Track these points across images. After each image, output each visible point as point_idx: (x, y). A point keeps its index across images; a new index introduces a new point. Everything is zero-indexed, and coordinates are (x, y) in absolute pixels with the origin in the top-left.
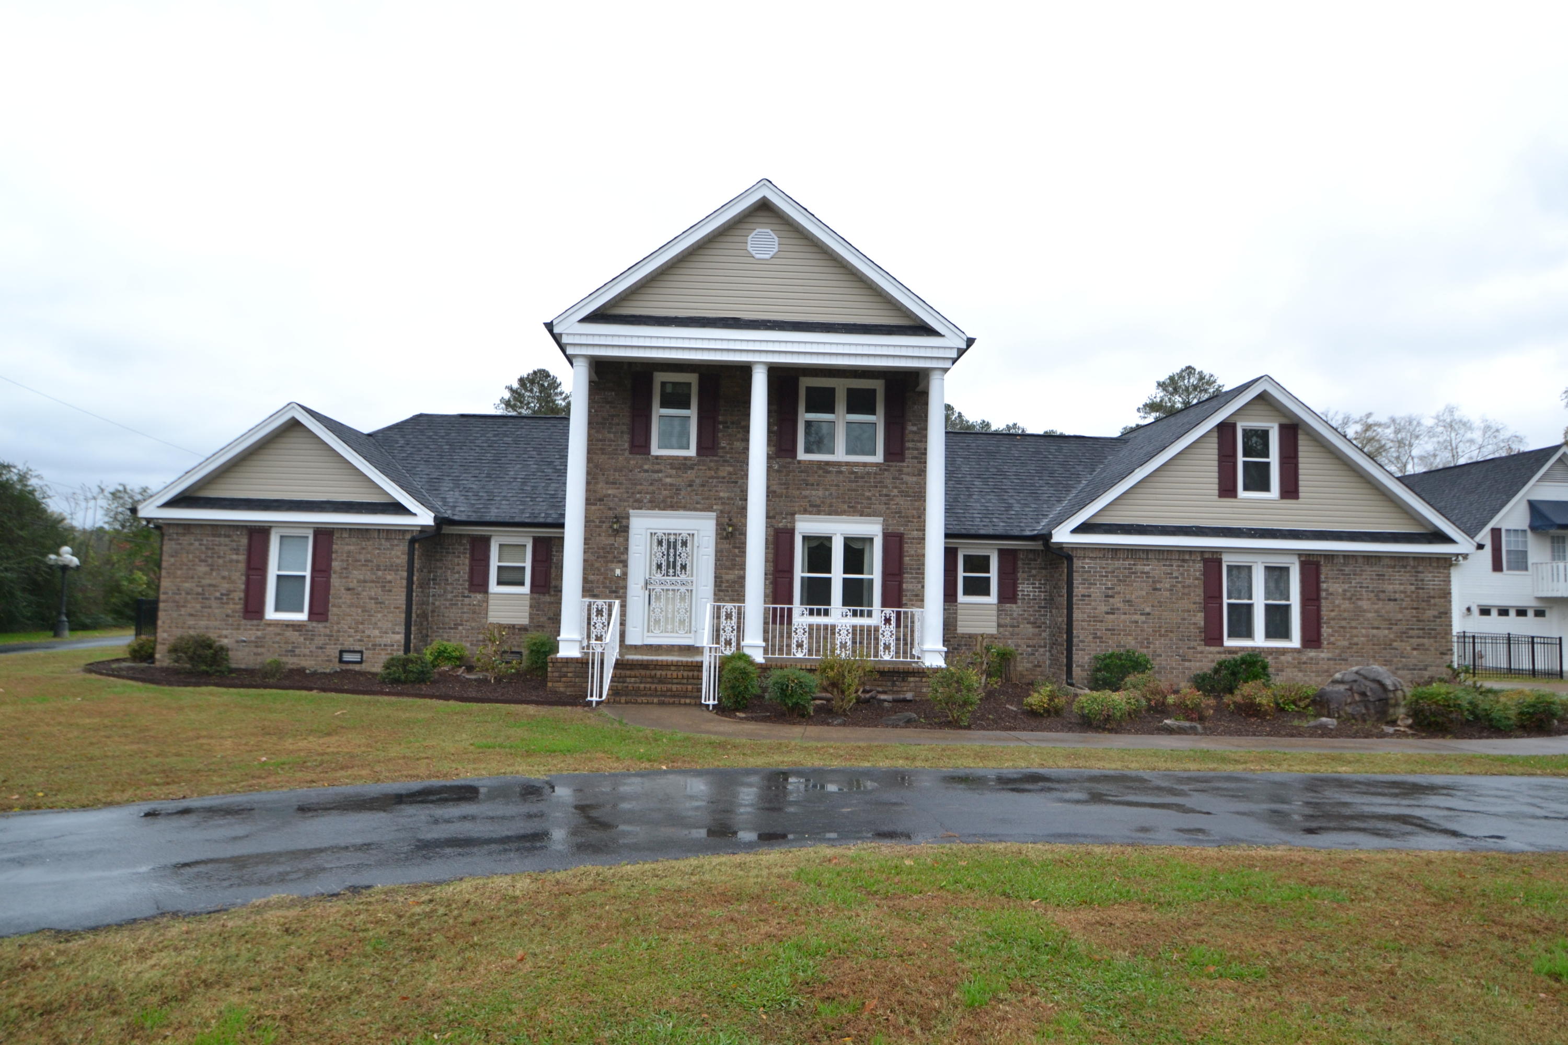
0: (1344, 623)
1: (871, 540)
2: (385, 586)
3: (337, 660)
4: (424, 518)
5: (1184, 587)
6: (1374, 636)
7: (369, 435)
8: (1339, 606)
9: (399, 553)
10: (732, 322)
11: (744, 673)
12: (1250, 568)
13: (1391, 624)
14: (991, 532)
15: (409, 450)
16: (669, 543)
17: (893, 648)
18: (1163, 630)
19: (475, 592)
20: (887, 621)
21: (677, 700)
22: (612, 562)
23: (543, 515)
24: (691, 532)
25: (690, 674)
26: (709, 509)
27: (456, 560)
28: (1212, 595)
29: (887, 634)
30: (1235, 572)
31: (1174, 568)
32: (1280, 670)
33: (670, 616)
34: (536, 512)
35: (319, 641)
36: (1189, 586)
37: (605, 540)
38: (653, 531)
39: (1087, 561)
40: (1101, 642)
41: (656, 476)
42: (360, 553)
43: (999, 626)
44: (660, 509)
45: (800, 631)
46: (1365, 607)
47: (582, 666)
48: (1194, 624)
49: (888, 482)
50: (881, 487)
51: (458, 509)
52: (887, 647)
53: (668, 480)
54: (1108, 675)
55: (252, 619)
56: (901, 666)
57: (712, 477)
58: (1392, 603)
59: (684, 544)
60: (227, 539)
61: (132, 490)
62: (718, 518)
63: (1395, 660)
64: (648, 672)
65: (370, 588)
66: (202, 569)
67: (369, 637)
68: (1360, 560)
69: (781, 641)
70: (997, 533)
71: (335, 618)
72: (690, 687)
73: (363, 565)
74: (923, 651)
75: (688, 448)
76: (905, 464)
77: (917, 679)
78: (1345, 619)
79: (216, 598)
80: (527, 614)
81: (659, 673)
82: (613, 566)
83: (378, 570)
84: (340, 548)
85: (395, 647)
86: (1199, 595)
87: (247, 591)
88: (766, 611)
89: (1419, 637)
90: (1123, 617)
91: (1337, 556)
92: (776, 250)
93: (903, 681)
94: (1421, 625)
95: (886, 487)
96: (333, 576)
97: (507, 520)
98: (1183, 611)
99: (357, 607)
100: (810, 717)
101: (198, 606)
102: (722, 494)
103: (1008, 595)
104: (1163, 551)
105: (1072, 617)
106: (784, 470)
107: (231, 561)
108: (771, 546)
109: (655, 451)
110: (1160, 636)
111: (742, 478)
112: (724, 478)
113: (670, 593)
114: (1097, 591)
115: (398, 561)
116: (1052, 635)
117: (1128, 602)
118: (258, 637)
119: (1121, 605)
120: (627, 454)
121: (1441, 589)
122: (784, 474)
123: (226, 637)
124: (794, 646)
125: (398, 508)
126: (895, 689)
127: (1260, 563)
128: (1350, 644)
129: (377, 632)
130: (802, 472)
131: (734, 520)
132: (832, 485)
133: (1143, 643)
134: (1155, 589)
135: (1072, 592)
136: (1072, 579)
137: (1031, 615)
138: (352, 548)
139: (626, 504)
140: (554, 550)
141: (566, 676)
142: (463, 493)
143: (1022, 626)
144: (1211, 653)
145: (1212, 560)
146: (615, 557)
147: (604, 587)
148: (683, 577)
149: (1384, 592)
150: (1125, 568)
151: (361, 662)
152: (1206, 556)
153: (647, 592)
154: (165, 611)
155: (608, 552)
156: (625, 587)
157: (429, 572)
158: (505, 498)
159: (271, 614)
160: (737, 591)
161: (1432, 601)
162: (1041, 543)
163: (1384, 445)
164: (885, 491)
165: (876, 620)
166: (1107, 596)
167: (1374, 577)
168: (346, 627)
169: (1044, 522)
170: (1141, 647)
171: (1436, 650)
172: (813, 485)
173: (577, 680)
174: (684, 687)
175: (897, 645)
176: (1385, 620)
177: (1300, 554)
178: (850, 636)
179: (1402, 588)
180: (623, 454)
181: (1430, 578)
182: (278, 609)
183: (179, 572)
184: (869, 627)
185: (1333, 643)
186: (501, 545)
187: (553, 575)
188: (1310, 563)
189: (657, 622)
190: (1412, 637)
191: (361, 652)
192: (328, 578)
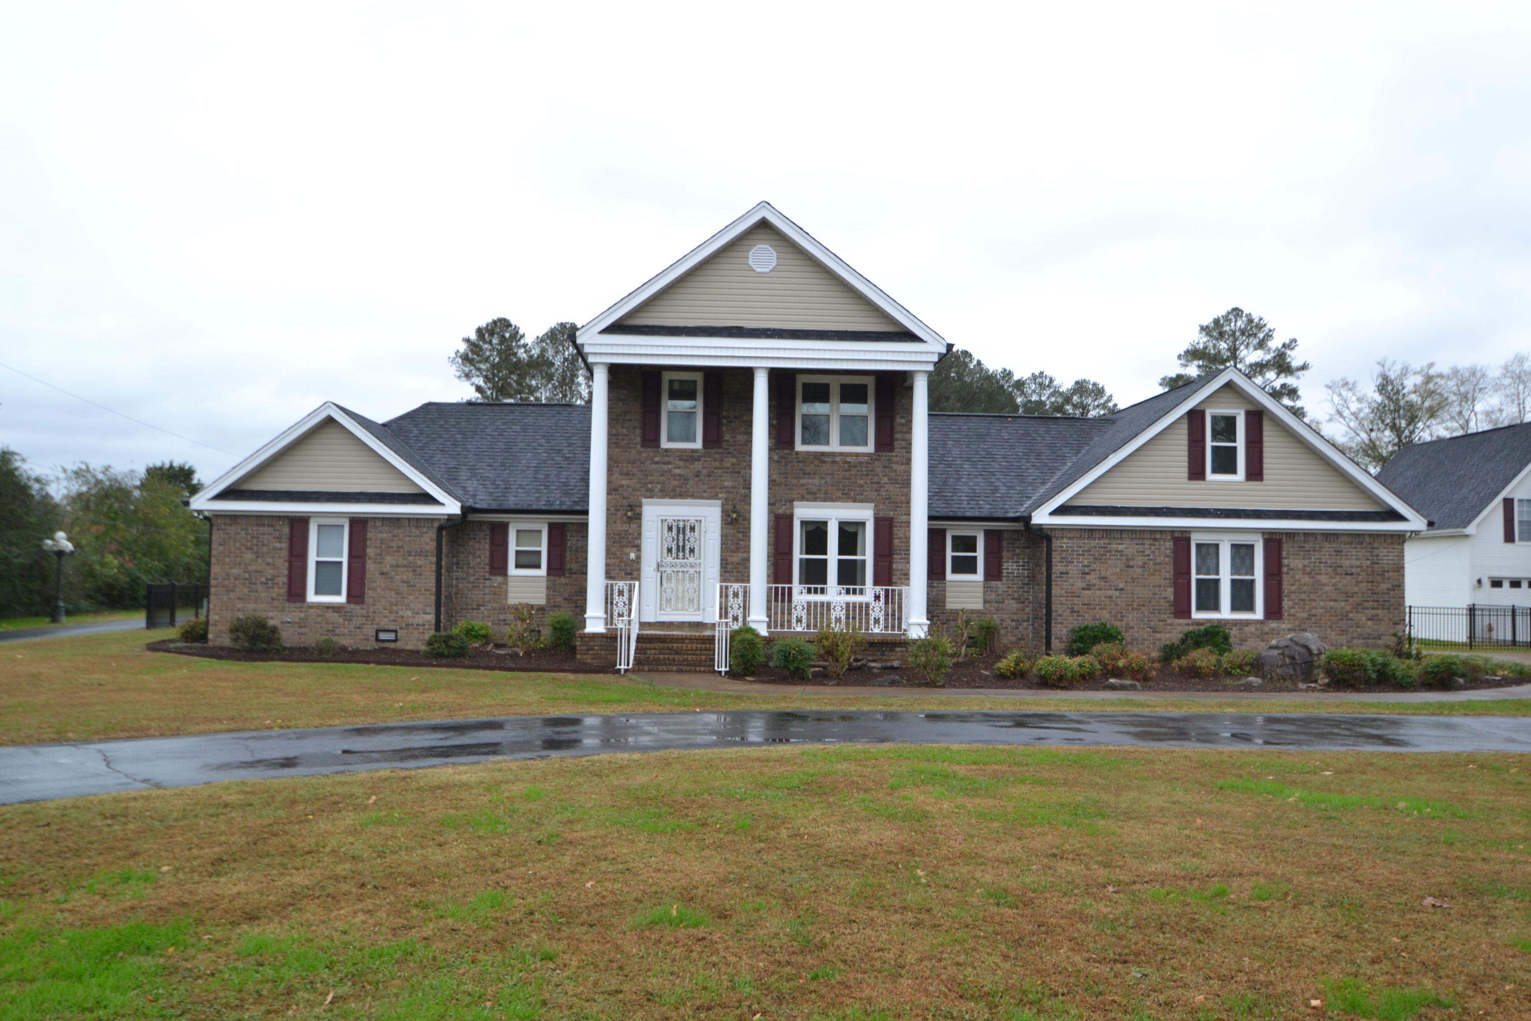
0: (1303, 596)
1: (863, 524)
2: (416, 571)
3: (374, 638)
4: (451, 507)
5: (1155, 564)
6: (1331, 608)
7: (384, 425)
8: (1299, 580)
9: (428, 540)
10: (735, 331)
11: (752, 644)
12: (1217, 546)
13: (1348, 597)
14: (977, 514)
15: (424, 439)
16: (678, 528)
17: (882, 622)
18: (1136, 604)
19: (495, 575)
20: (877, 598)
21: (693, 668)
22: (627, 546)
23: (558, 503)
24: (698, 519)
25: (703, 646)
26: (715, 497)
27: (477, 545)
28: (1182, 572)
29: (877, 609)
30: (1203, 550)
31: (1147, 546)
32: (1243, 640)
33: (680, 595)
34: (552, 499)
35: (357, 621)
36: (1160, 564)
37: (621, 527)
38: (664, 518)
39: (1065, 541)
40: (1078, 616)
41: (666, 467)
42: (392, 540)
43: (985, 602)
44: (670, 498)
45: (799, 608)
46: (1324, 581)
47: (610, 639)
48: (1165, 598)
49: (879, 471)
50: (873, 475)
51: (478, 497)
52: (877, 621)
53: (677, 471)
54: (1082, 645)
55: (295, 602)
56: (889, 638)
57: (717, 468)
58: (1349, 577)
59: (692, 529)
60: (270, 529)
61: (94, 470)
62: (723, 506)
63: (1351, 630)
64: (666, 645)
65: (402, 572)
66: (249, 556)
67: (403, 617)
68: (1319, 538)
69: (783, 617)
70: (983, 515)
71: (371, 600)
72: (703, 657)
73: (396, 551)
74: (909, 625)
75: (694, 441)
76: (894, 454)
77: (904, 649)
78: (1305, 592)
79: (262, 583)
80: (544, 595)
81: (675, 645)
82: (627, 550)
83: (410, 555)
84: (374, 535)
85: (427, 627)
86: (1169, 572)
87: (290, 577)
88: (770, 589)
89: (1373, 609)
90: (1098, 592)
91: (1298, 534)
92: (774, 264)
93: (891, 650)
94: (1376, 597)
95: (877, 475)
96: (368, 561)
97: (525, 507)
98: (1154, 586)
99: (390, 590)
100: (809, 680)
101: (246, 591)
102: (726, 484)
103: (993, 573)
104: (1136, 531)
105: (1051, 593)
106: (783, 461)
107: (275, 549)
108: (772, 531)
109: (665, 444)
110: (1133, 609)
111: (746, 469)
112: (728, 468)
113: (680, 574)
114: (1074, 569)
115: (428, 547)
116: (1034, 610)
117: (1104, 578)
118: (301, 619)
119: (1096, 582)
120: (639, 447)
121: (1395, 564)
122: (783, 464)
123: (272, 618)
124: (794, 621)
125: (427, 499)
126: (884, 658)
127: (1226, 542)
128: (1309, 615)
129: (409, 613)
130: (799, 462)
131: (738, 507)
132: (827, 474)
133: (1116, 616)
134: (1129, 566)
135: (1051, 570)
136: (1051, 558)
137: (1015, 592)
138: (385, 535)
139: (639, 493)
140: (568, 534)
141: (593, 649)
142: (481, 482)
143: (1006, 602)
144: (1180, 625)
145: (1181, 539)
146: (629, 542)
147: (620, 570)
148: (692, 559)
149: (1341, 567)
150: (1101, 547)
151: (395, 641)
152: (1176, 535)
153: (659, 574)
154: (216, 595)
155: (623, 538)
156: (639, 570)
157: (453, 557)
158: (520, 486)
159: (312, 597)
160: (741, 572)
161: (1386, 575)
162: (1022, 524)
163: (1446, 399)
164: (876, 479)
165: (867, 597)
166: (1084, 573)
167: (1333, 553)
168: (381, 608)
169: (1027, 504)
170: (1115, 620)
171: (1390, 620)
172: (809, 474)
173: (603, 652)
174: (698, 657)
175: (886, 620)
176: (1342, 593)
177: (1265, 532)
178: (844, 611)
179: (1358, 563)
180: (635, 448)
181: (1385, 554)
182: (318, 592)
183: (227, 560)
184: (861, 604)
185: (1294, 615)
186: (518, 531)
187: (568, 559)
188: (1273, 541)
189: (669, 601)
190: (1367, 608)
191: (396, 631)
192: (364, 563)
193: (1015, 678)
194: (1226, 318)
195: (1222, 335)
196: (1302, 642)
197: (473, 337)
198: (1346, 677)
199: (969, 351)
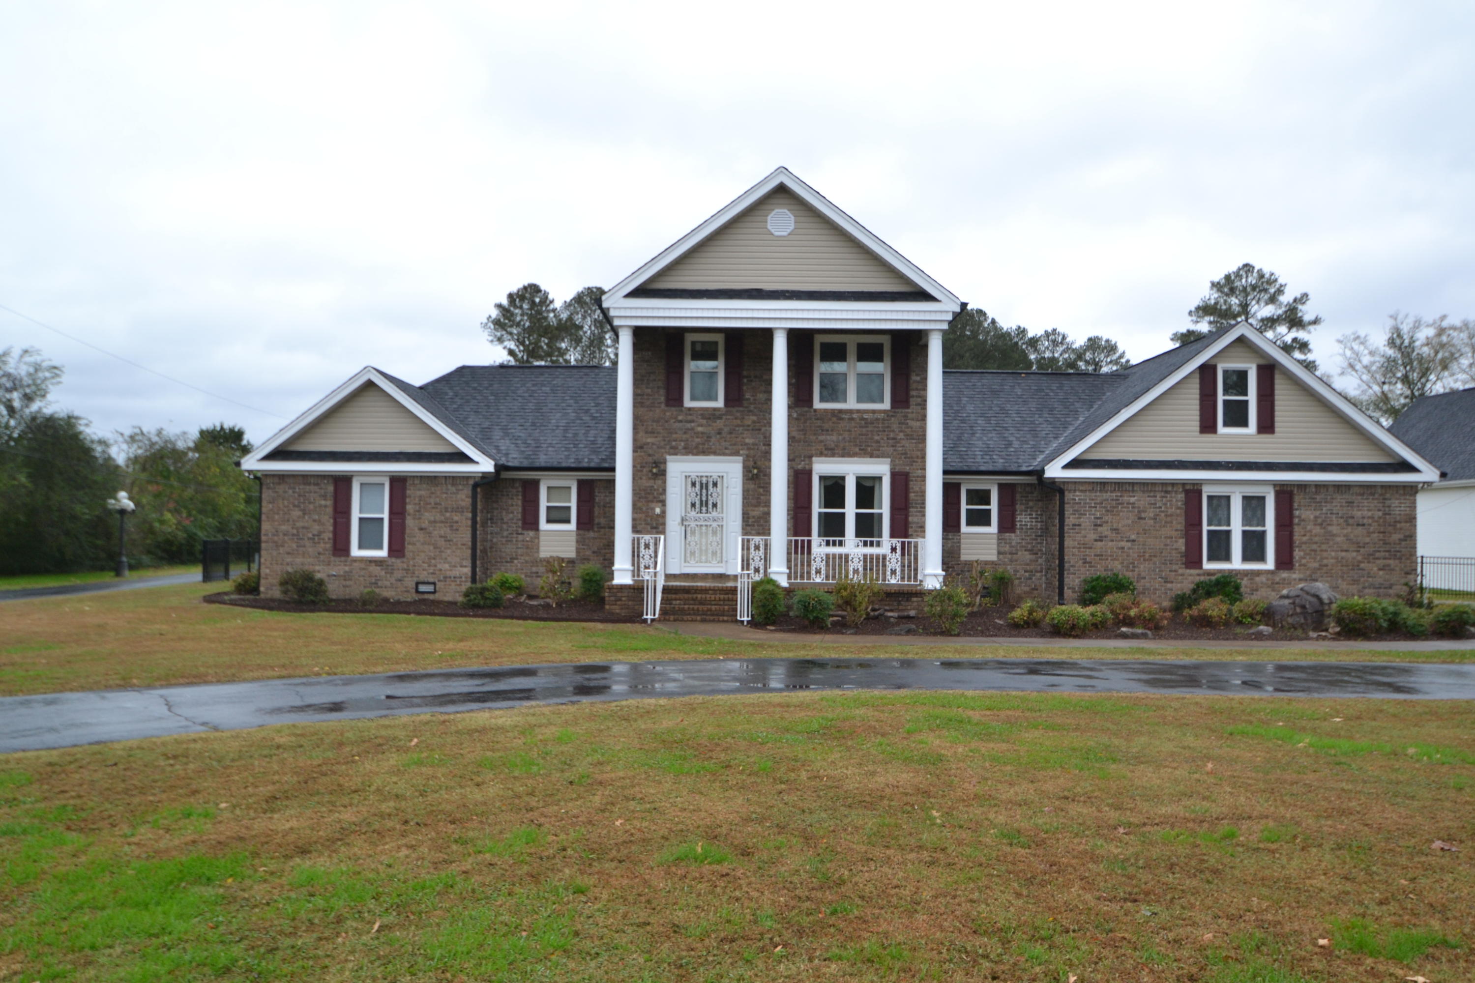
0: (1314, 547)
1: (880, 479)
2: (453, 526)
3: (414, 590)
4: (486, 465)
5: (1166, 516)
6: (1342, 558)
7: (421, 388)
8: (1310, 531)
9: (464, 497)
10: (754, 293)
11: (773, 595)
12: (1228, 498)
13: (1360, 547)
14: (990, 468)
15: (459, 401)
16: (701, 484)
17: (898, 573)
18: (1147, 555)
19: (528, 529)
20: (894, 550)
21: (716, 618)
22: (652, 502)
23: (586, 460)
24: (721, 474)
25: (726, 596)
26: (736, 453)
27: (510, 502)
28: (1193, 523)
29: (894, 561)
30: (1215, 502)
31: (1158, 498)
32: (1254, 590)
33: (704, 548)
34: (580, 457)
35: (398, 574)
36: (1171, 515)
37: (646, 483)
38: (688, 474)
39: (1078, 493)
40: (1090, 567)
41: (689, 425)
42: (430, 497)
43: (999, 553)
44: (694, 454)
45: (818, 560)
46: (1335, 532)
47: (637, 591)
48: (1176, 549)
49: (895, 427)
50: (889, 431)
51: (511, 456)
52: (893, 572)
53: (700, 429)
54: (1094, 595)
55: (340, 556)
56: (906, 589)
57: (738, 426)
58: (1360, 528)
59: (715, 484)
60: (316, 487)
61: (148, 433)
62: (744, 462)
63: (1362, 579)
64: (690, 596)
65: (440, 528)
66: (296, 513)
67: (441, 570)
68: (1331, 489)
69: (802, 569)
70: (996, 469)
71: (411, 554)
72: (726, 607)
73: (433, 508)
74: (925, 575)
75: (716, 400)
76: (909, 410)
77: (919, 599)
78: (1316, 543)
79: (309, 539)
80: (574, 549)
81: (699, 596)
82: (652, 505)
83: (447, 511)
84: (413, 493)
85: (463, 579)
86: (1180, 523)
87: (335, 532)
88: (789, 543)
89: (1385, 558)
90: (1110, 544)
91: (1310, 485)
92: (792, 228)
93: (907, 600)
94: (1388, 547)
95: (893, 431)
96: (408, 518)
97: (555, 464)
98: (1166, 537)
99: (429, 544)
100: (828, 629)
101: (294, 546)
102: (747, 441)
103: (1007, 525)
104: (1148, 484)
105: (1063, 544)
106: (802, 418)
107: (320, 506)
108: (792, 486)
109: (688, 403)
110: (1144, 560)
111: (765, 426)
112: (749, 426)
113: (704, 528)
114: (1086, 521)
115: (463, 504)
116: (1047, 561)
117: (1116, 530)
118: (346, 572)
119: (1108, 533)
120: (663, 406)
121: (1406, 515)
122: (802, 421)
123: (319, 572)
124: (813, 572)
125: (463, 458)
126: (901, 607)
127: (1237, 494)
128: (1320, 565)
129: (447, 566)
130: (817, 419)
131: (759, 463)
132: (844, 431)
133: (1128, 567)
134: (1140, 518)
135: (1064, 522)
136: (1064, 510)
137: (1028, 543)
138: (423, 493)
139: (663, 450)
140: (596, 490)
141: (620, 600)
142: (513, 441)
143: (1020, 553)
144: (1191, 575)
145: (1193, 491)
146: (655, 498)
147: (646, 524)
148: (714, 514)
149: (1353, 517)
150: (1113, 500)
151: (434, 592)
152: (1188, 487)
153: (683, 528)
154: (266, 550)
155: (649, 494)
156: (664, 524)
157: (487, 513)
158: (551, 445)
159: (356, 552)
160: (762, 525)
161: (1398, 525)
162: (1035, 478)
163: (1459, 350)
164: (892, 435)
165: (884, 549)
166: (1096, 525)
167: (1344, 504)
168: (420, 562)
169: (1041, 458)
170: (1127, 571)
171: (1401, 570)
172: (827, 430)
173: (630, 603)
174: (721, 607)
175: (903, 571)
176: (1353, 543)
177: (1275, 484)
178: (862, 563)
179: (1370, 514)
180: (659, 407)
181: (1397, 505)
182: (361, 547)
183: (277, 517)
184: (878, 556)
185: (1304, 565)
186: (549, 488)
187: (596, 513)
188: (1285, 493)
189: (693, 553)
190: (1378, 559)
191: (434, 584)
192: (404, 519)
193: (1028, 627)
194: (1238, 274)
195: (1232, 291)
196: (1313, 591)
197: (505, 302)
198: (1357, 626)
199: (984, 309)
